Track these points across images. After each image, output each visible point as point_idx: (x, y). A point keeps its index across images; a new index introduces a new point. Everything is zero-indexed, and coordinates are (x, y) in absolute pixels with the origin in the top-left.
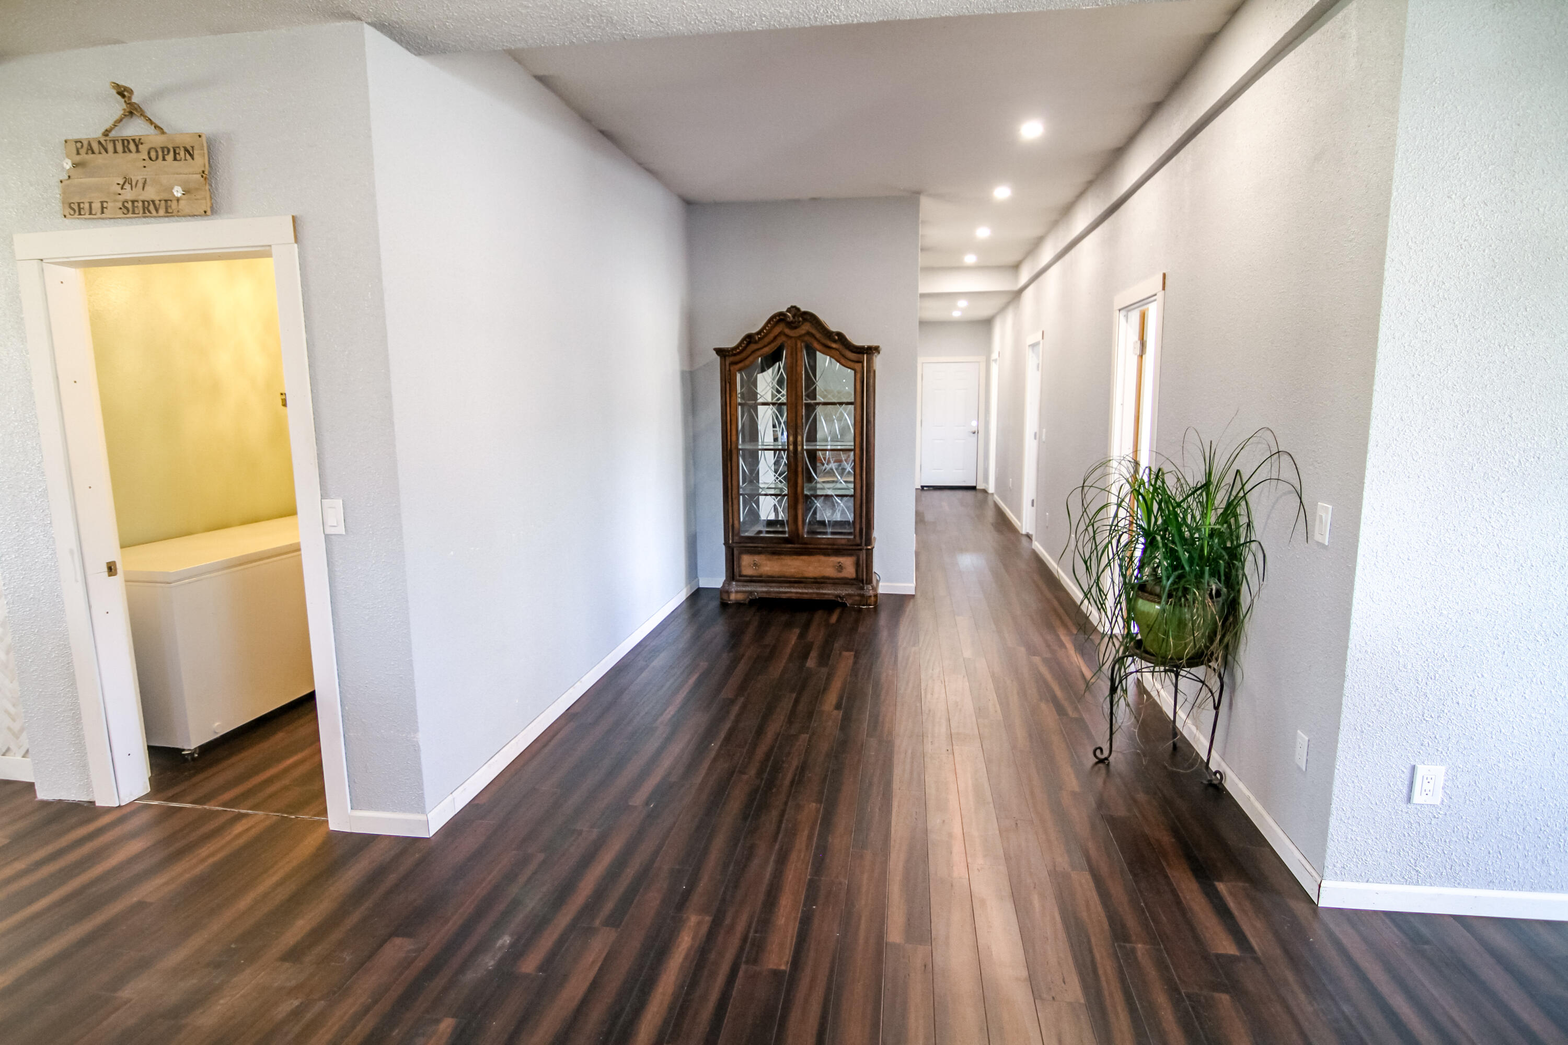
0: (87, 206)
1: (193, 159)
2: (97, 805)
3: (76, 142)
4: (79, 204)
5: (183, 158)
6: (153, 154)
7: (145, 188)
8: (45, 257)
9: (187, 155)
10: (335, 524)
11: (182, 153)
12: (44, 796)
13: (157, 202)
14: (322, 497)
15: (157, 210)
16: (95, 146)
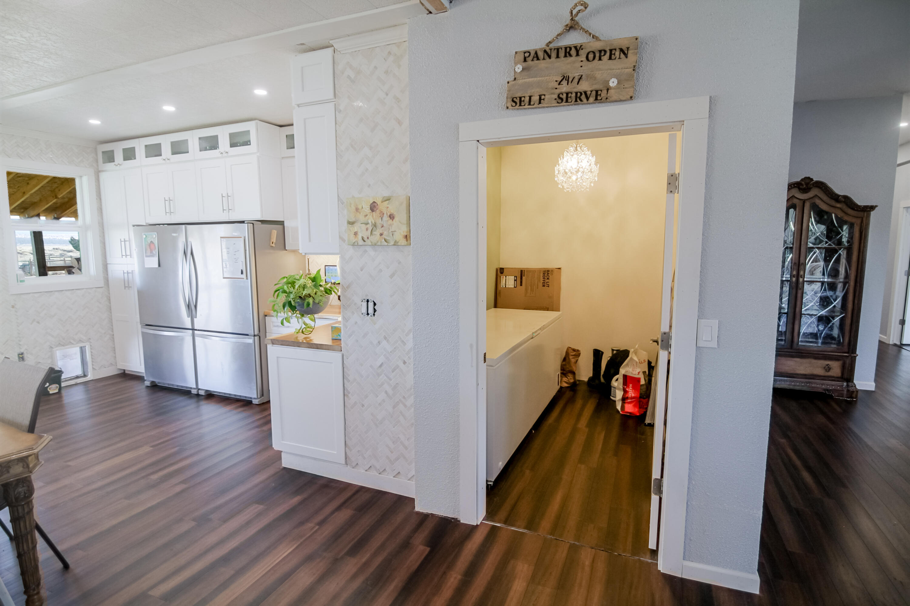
0: (527, 99)
1: (627, 57)
2: (461, 522)
3: (525, 53)
4: (520, 98)
5: (618, 57)
6: (591, 56)
7: (580, 83)
8: (480, 139)
9: (622, 54)
10: (710, 340)
11: (617, 53)
12: (420, 509)
13: (589, 93)
14: (699, 318)
15: (588, 99)
16: (541, 54)
